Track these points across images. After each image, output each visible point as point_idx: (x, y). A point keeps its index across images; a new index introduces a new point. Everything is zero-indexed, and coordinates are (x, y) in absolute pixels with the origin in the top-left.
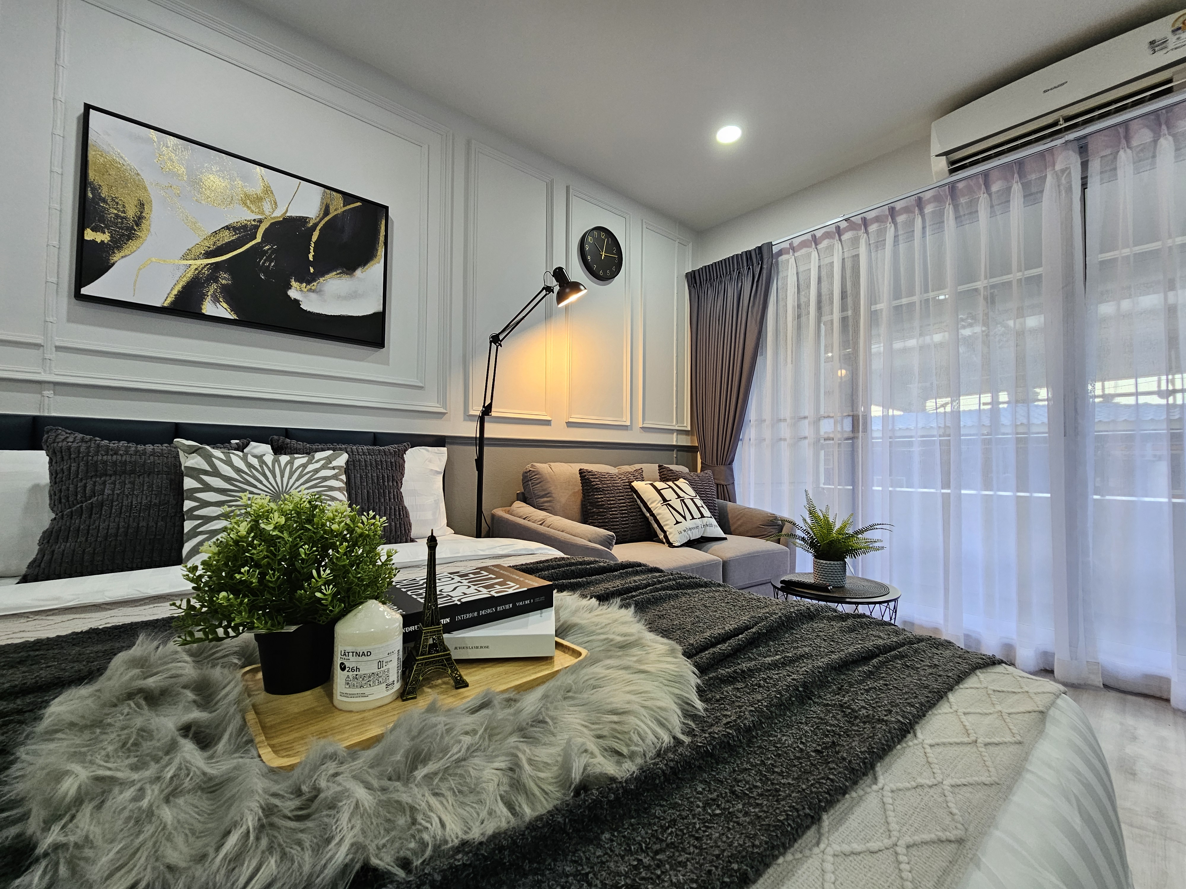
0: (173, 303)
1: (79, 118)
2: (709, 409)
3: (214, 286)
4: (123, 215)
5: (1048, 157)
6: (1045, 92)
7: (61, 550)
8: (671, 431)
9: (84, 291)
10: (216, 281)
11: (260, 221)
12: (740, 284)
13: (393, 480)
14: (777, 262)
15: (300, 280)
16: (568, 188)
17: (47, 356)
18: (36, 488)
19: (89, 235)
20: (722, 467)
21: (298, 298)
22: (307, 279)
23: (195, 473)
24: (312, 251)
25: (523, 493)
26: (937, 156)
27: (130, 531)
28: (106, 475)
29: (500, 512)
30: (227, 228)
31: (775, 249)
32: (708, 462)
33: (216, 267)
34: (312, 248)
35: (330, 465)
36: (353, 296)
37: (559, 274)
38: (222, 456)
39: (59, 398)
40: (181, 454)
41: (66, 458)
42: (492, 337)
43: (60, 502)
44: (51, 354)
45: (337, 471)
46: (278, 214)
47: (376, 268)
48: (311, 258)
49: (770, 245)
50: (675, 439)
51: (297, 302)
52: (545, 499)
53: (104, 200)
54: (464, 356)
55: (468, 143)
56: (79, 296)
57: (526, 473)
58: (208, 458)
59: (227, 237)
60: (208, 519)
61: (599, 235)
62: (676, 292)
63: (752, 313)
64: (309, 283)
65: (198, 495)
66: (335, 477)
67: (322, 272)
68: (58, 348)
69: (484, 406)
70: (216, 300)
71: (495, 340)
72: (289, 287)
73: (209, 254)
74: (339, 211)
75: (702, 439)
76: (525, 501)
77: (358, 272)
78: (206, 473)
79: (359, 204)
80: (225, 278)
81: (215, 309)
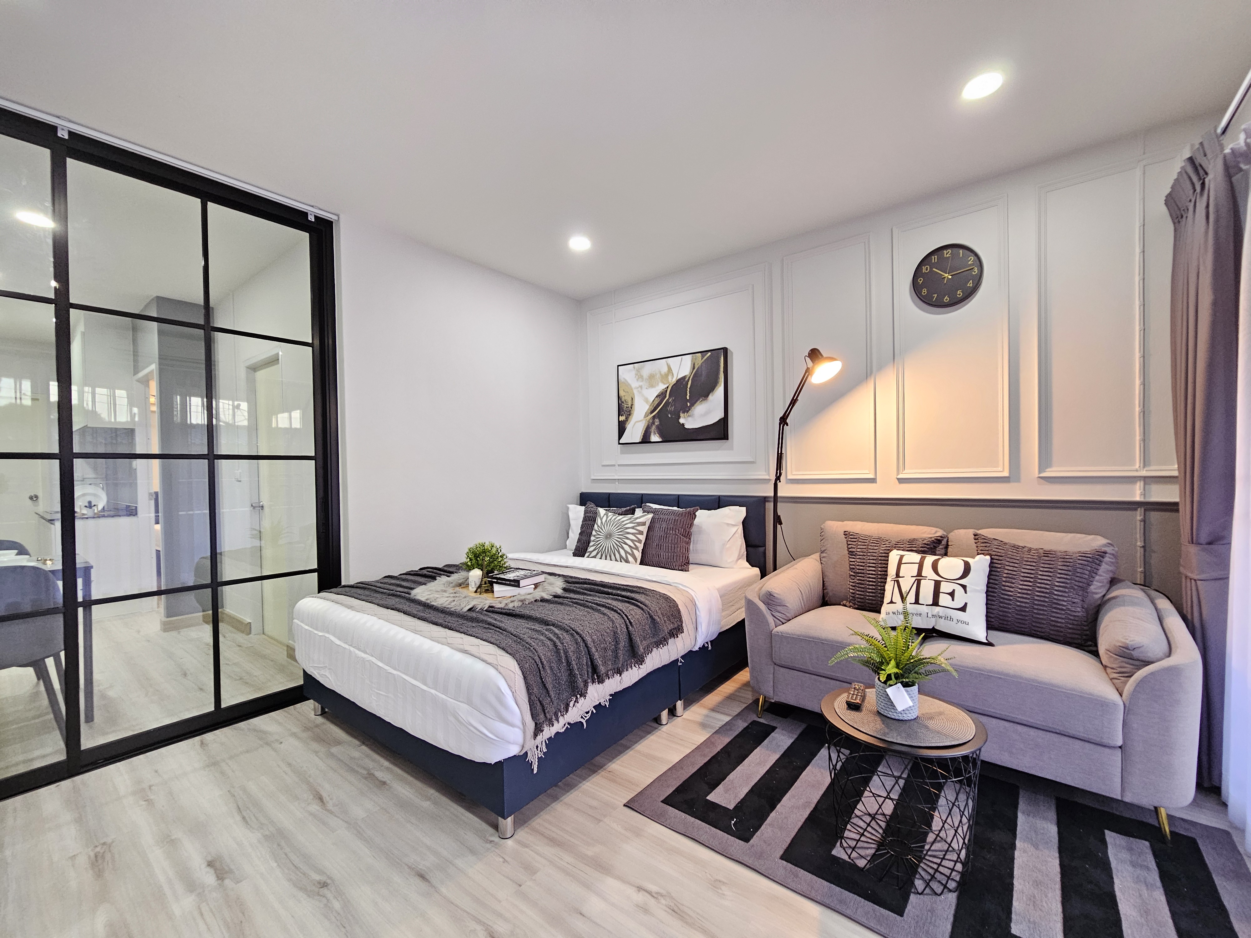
0: (642, 439)
1: (616, 370)
3: (654, 427)
4: (629, 405)
8: (1131, 480)
9: (621, 441)
10: (654, 424)
11: (668, 387)
15: (684, 412)
16: (892, 230)
17: (617, 469)
19: (621, 418)
21: (683, 423)
22: (686, 410)
24: (688, 394)
30: (657, 396)
33: (654, 417)
36: (709, 412)
37: (813, 353)
39: (620, 485)
46: (674, 380)
47: (720, 390)
48: (688, 398)
50: (1137, 493)
53: (624, 402)
55: (782, 261)
56: (620, 444)
59: (657, 401)
61: (934, 258)
64: (688, 412)
67: (693, 404)
68: (619, 465)
70: (655, 433)
71: (782, 421)
72: (679, 417)
73: (652, 412)
74: (700, 364)
77: (710, 397)
79: (709, 354)
80: (657, 422)
81: (655, 438)
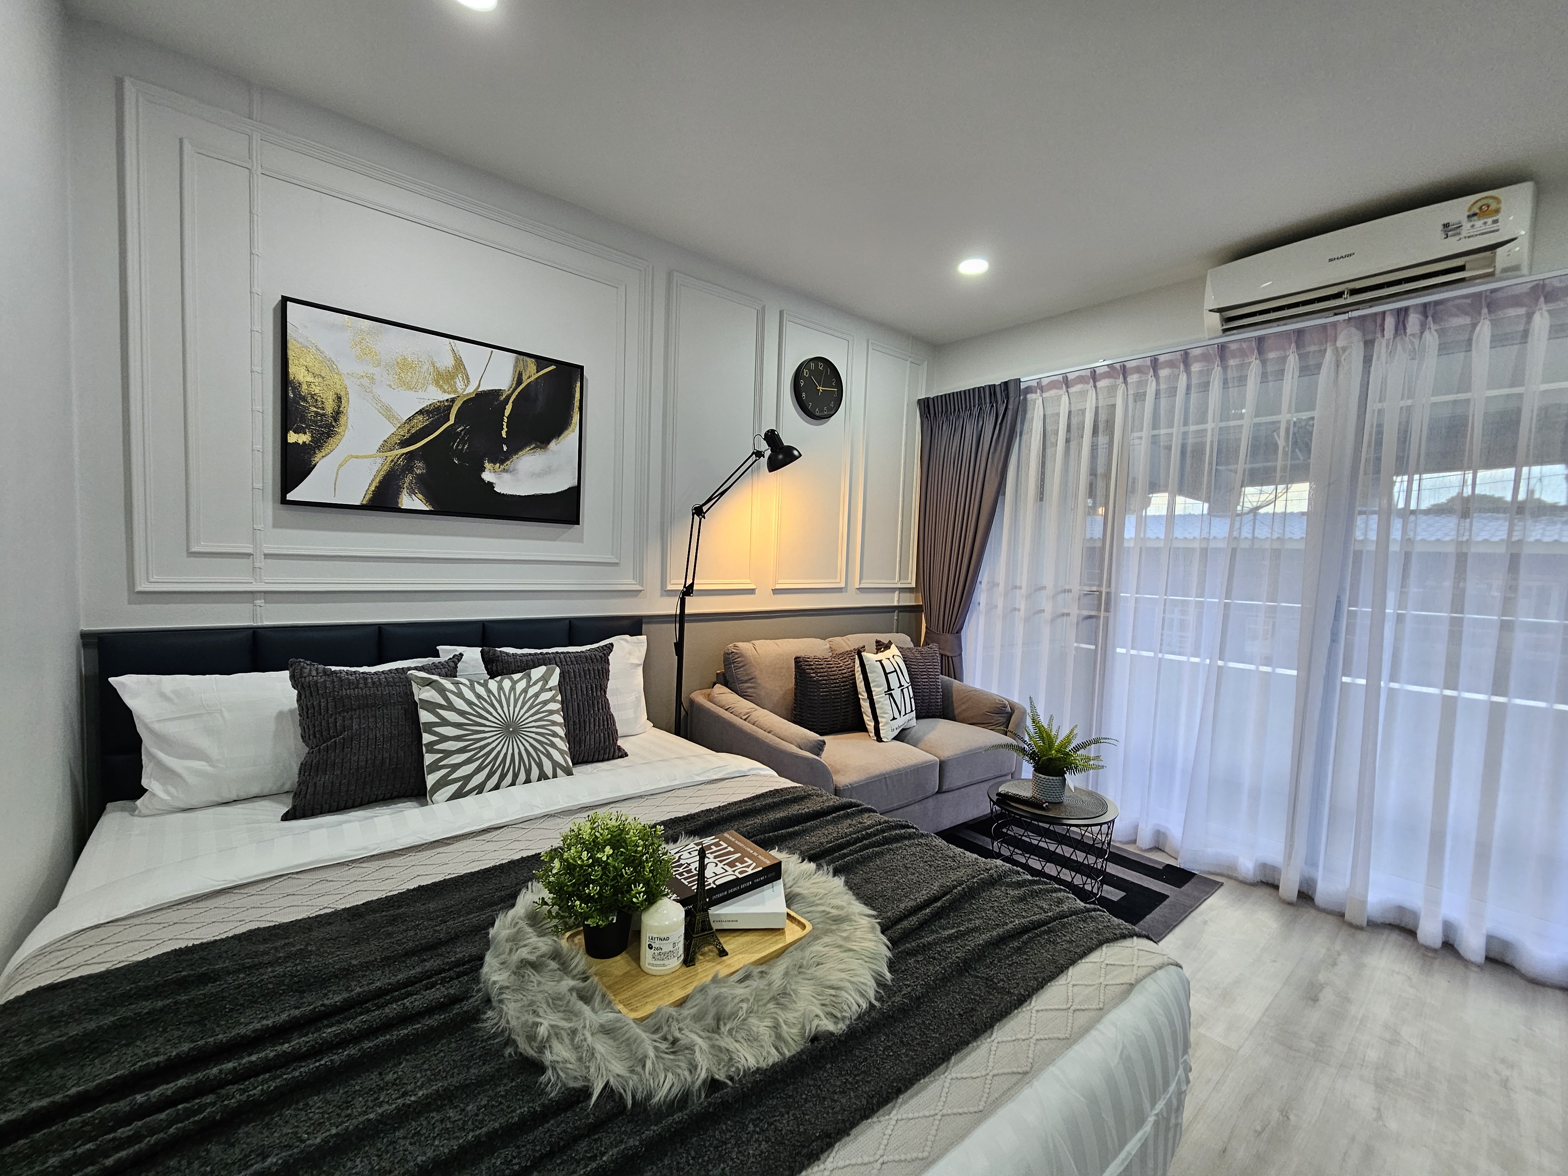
0: (371, 500)
1: (275, 310)
2: (937, 568)
3: (410, 477)
4: (321, 412)
5: (1330, 331)
6: (1330, 260)
7: (322, 782)
8: (892, 590)
9: (290, 496)
10: (411, 471)
11: (453, 400)
12: (981, 423)
13: (601, 689)
14: (1025, 399)
15: (493, 461)
16: (781, 313)
17: (257, 565)
18: (281, 715)
19: (292, 438)
20: (949, 636)
21: (491, 481)
22: (501, 458)
23: (431, 707)
24: (505, 427)
25: (724, 674)
26: (1210, 311)
27: (377, 763)
28: (352, 709)
29: (699, 698)
30: (421, 412)
31: (1023, 386)
32: (933, 628)
33: (411, 456)
34: (505, 424)
35: (547, 687)
36: (547, 472)
37: (772, 438)
38: (451, 687)
39: (269, 606)
40: (414, 685)
41: (314, 694)
42: (695, 509)
43: (315, 737)
44: (260, 562)
45: (554, 692)
46: (471, 390)
47: (570, 437)
48: (504, 436)
49: (1018, 381)
50: (896, 599)
51: (491, 485)
52: (749, 685)
53: (304, 399)
54: (662, 524)
55: (670, 275)
56: (284, 501)
57: (729, 654)
58: (442, 691)
59: (421, 423)
60: (448, 754)
61: (817, 366)
62: (905, 423)
63: (993, 459)
64: (502, 462)
65: (437, 729)
66: (553, 699)
67: (515, 449)
68: (267, 556)
69: (684, 586)
70: (412, 492)
71: (699, 511)
72: (483, 469)
73: (404, 443)
74: (532, 379)
75: (928, 597)
76: (726, 684)
77: (553, 445)
78: (442, 707)
79: (553, 367)
80: (420, 468)
81: (410, 501)
